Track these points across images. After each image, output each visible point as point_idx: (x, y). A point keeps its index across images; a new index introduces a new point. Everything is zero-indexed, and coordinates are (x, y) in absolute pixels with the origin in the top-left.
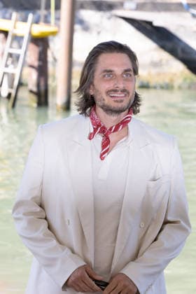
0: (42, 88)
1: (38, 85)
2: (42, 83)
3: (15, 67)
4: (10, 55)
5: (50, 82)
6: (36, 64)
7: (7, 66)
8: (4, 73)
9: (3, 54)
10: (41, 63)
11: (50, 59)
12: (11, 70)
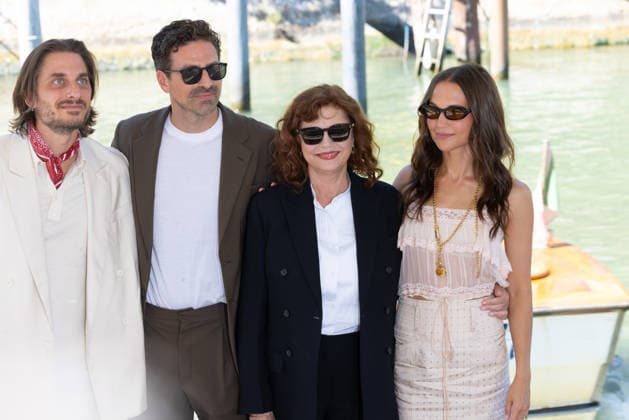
0: (473, 55)
1: (467, 52)
2: (472, 50)
3: (438, 32)
4: (433, 17)
5: (483, 46)
6: (463, 25)
7: (428, 30)
8: (425, 40)
9: (422, 15)
10: (469, 25)
11: (481, 17)
12: (433, 35)
